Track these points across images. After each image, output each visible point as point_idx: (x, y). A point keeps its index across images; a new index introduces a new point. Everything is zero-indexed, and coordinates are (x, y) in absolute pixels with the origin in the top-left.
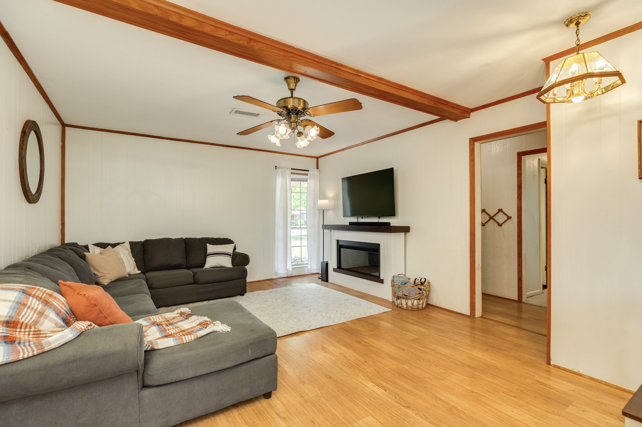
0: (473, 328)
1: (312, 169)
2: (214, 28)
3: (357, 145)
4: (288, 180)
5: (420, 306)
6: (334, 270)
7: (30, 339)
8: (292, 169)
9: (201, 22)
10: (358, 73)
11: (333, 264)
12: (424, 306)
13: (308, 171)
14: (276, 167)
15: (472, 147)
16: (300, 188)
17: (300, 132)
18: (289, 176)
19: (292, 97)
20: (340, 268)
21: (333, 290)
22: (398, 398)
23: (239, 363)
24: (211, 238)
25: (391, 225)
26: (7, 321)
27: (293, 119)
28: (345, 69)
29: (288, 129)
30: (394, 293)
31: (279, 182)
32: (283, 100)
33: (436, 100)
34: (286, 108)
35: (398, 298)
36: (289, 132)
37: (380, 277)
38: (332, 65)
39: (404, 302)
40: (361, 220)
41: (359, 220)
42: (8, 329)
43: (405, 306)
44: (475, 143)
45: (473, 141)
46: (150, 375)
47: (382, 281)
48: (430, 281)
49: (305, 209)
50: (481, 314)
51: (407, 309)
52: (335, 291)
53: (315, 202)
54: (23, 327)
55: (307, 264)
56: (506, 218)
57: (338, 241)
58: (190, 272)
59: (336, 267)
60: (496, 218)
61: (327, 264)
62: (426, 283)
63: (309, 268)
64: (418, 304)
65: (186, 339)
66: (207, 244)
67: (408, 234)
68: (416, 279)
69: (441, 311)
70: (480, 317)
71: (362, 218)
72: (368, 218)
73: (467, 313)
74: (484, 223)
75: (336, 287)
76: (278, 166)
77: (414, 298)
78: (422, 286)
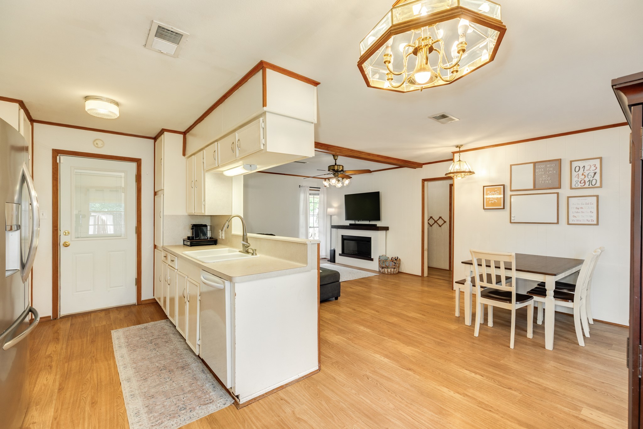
0: (423, 280)
1: (322, 187)
4: (308, 195)
5: (395, 272)
6: (340, 255)
8: (310, 187)
11: (339, 251)
12: (397, 272)
13: (320, 188)
15: (423, 184)
16: (315, 199)
18: (308, 192)
19: (336, 164)
20: (344, 253)
25: (377, 226)
27: (337, 175)
30: (380, 266)
31: (302, 196)
32: (332, 166)
34: (333, 170)
35: (383, 268)
37: (371, 257)
39: (386, 270)
40: (357, 222)
43: (387, 272)
44: (425, 182)
45: (424, 180)
47: (372, 260)
48: (400, 258)
50: (427, 275)
51: (388, 274)
53: (325, 210)
56: (443, 222)
57: (342, 236)
59: (341, 253)
60: (438, 222)
61: (334, 251)
62: (398, 259)
64: (394, 271)
67: (388, 231)
68: (392, 258)
69: (407, 275)
70: (427, 277)
71: (358, 221)
72: (362, 221)
73: (420, 274)
74: (431, 225)
75: (342, 265)
76: (301, 185)
77: (392, 268)
78: (396, 261)
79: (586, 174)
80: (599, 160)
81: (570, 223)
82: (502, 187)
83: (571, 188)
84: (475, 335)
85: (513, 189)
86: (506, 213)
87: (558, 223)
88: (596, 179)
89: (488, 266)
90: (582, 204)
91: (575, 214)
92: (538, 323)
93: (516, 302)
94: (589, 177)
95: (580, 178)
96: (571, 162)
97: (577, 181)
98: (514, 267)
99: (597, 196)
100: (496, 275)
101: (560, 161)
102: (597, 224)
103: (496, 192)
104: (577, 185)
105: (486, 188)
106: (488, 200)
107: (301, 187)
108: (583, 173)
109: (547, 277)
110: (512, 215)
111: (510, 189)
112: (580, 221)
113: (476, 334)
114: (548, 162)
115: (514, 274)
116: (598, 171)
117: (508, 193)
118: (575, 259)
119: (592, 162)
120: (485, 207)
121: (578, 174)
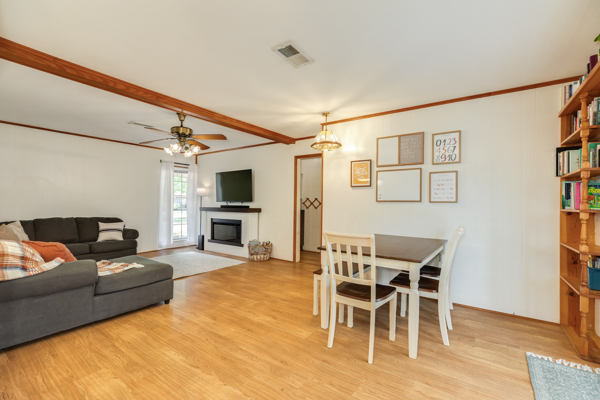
0: (294, 267)
1: (192, 164)
2: (136, 90)
3: (227, 150)
4: (172, 172)
5: (265, 259)
6: (209, 241)
7: (34, 266)
8: (175, 163)
9: (128, 86)
10: (225, 117)
11: (208, 237)
12: (268, 258)
13: (189, 165)
14: (161, 160)
15: (296, 161)
16: (182, 177)
17: (187, 147)
18: (172, 168)
19: (182, 126)
20: (213, 239)
21: (207, 255)
22: (241, 295)
23: (152, 282)
24: (102, 218)
25: (250, 207)
26: (23, 257)
27: (182, 140)
28: (217, 115)
29: (179, 147)
30: (250, 252)
31: (164, 173)
32: (176, 128)
33: (274, 133)
34: (178, 133)
35: (252, 254)
36: (180, 149)
37: (241, 243)
38: (209, 112)
39: (255, 257)
41: (228, 204)
42: (23, 261)
43: (256, 260)
44: (298, 159)
45: (297, 157)
46: (100, 288)
47: (242, 246)
48: (272, 243)
49: (186, 195)
50: (299, 260)
51: (257, 261)
52: (209, 255)
53: (194, 190)
54: (30, 260)
55: (187, 238)
56: (319, 204)
57: (212, 219)
58: (86, 245)
59: (210, 238)
60: (314, 204)
61: (203, 236)
62: (270, 244)
63: (188, 241)
64: (264, 258)
65: (117, 271)
66: (99, 222)
67: (260, 213)
68: (264, 242)
69: (278, 261)
70: (299, 262)
71: (230, 202)
72: (234, 203)
73: (292, 260)
74: (308, 207)
75: (210, 253)
76: (163, 160)
77: (261, 254)
78: (267, 247)
79: (446, 148)
80: (458, 133)
81: (432, 200)
82: (369, 162)
83: (433, 164)
84: (328, 347)
85: (379, 164)
86: (372, 190)
87: (420, 201)
88: (455, 154)
89: (344, 252)
90: (443, 180)
91: (437, 192)
92: (401, 316)
93: (376, 299)
94: (450, 151)
95: (441, 152)
96: (433, 135)
97: (438, 156)
98: (373, 253)
99: (456, 172)
100: (353, 263)
101: (423, 133)
102: (456, 202)
103: (363, 168)
104: (438, 160)
105: (354, 164)
106: (355, 177)
107: (162, 162)
108: (444, 147)
109: (411, 263)
110: (379, 193)
111: (377, 165)
112: (441, 198)
113: (330, 344)
114: (412, 136)
115: (373, 262)
116: (457, 145)
117: (375, 169)
118: (436, 240)
119: (452, 136)
120: (353, 185)
121: (440, 148)
